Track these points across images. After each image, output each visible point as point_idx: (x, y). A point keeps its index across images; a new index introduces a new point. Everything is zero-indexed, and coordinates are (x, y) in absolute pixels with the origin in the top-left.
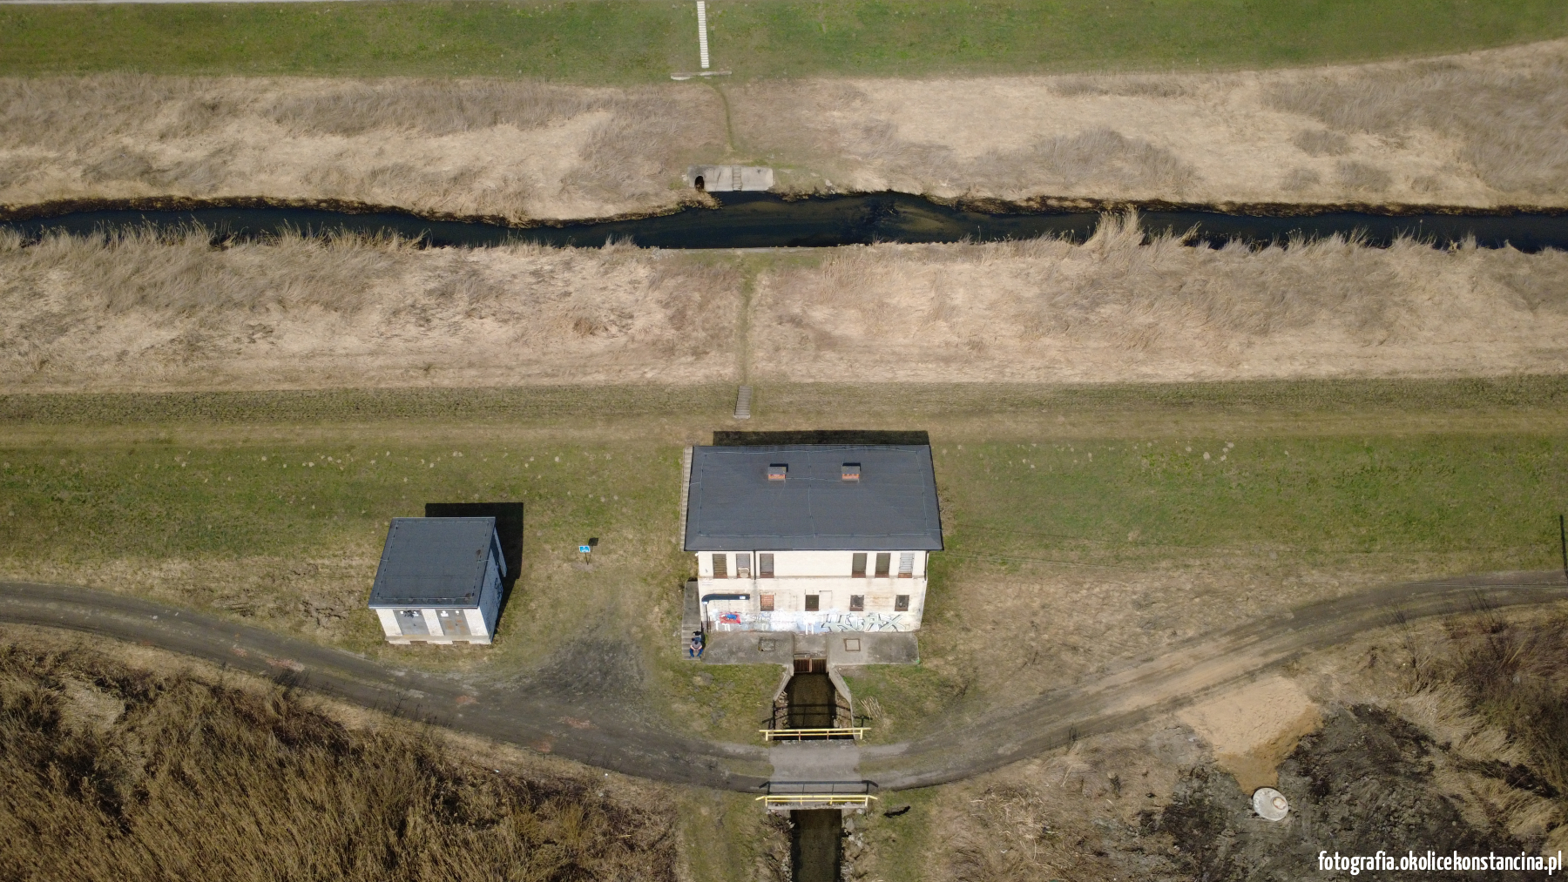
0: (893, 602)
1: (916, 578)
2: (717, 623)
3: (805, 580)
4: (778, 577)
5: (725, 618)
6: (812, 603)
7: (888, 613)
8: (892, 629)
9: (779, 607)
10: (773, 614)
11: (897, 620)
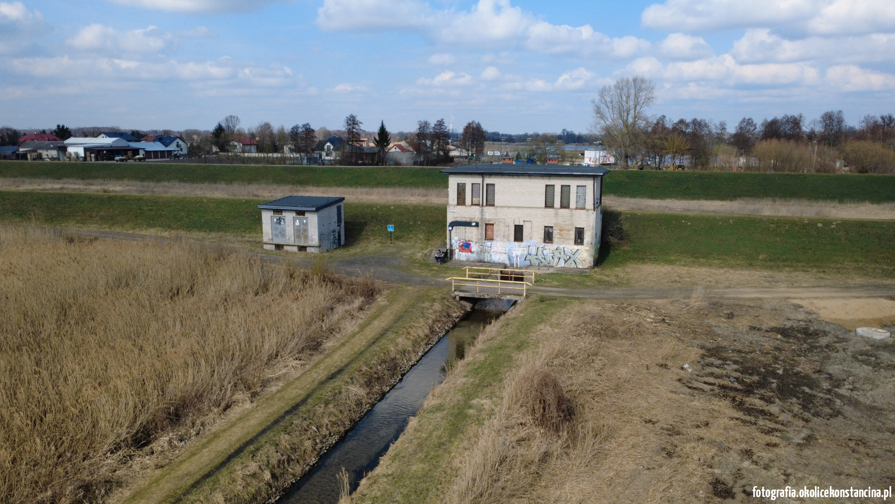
0: (572, 234)
1: (588, 210)
2: (457, 251)
3: (514, 210)
4: (497, 207)
5: (461, 246)
6: (518, 233)
7: (571, 247)
8: (573, 265)
9: (497, 236)
10: (494, 243)
11: (577, 255)
